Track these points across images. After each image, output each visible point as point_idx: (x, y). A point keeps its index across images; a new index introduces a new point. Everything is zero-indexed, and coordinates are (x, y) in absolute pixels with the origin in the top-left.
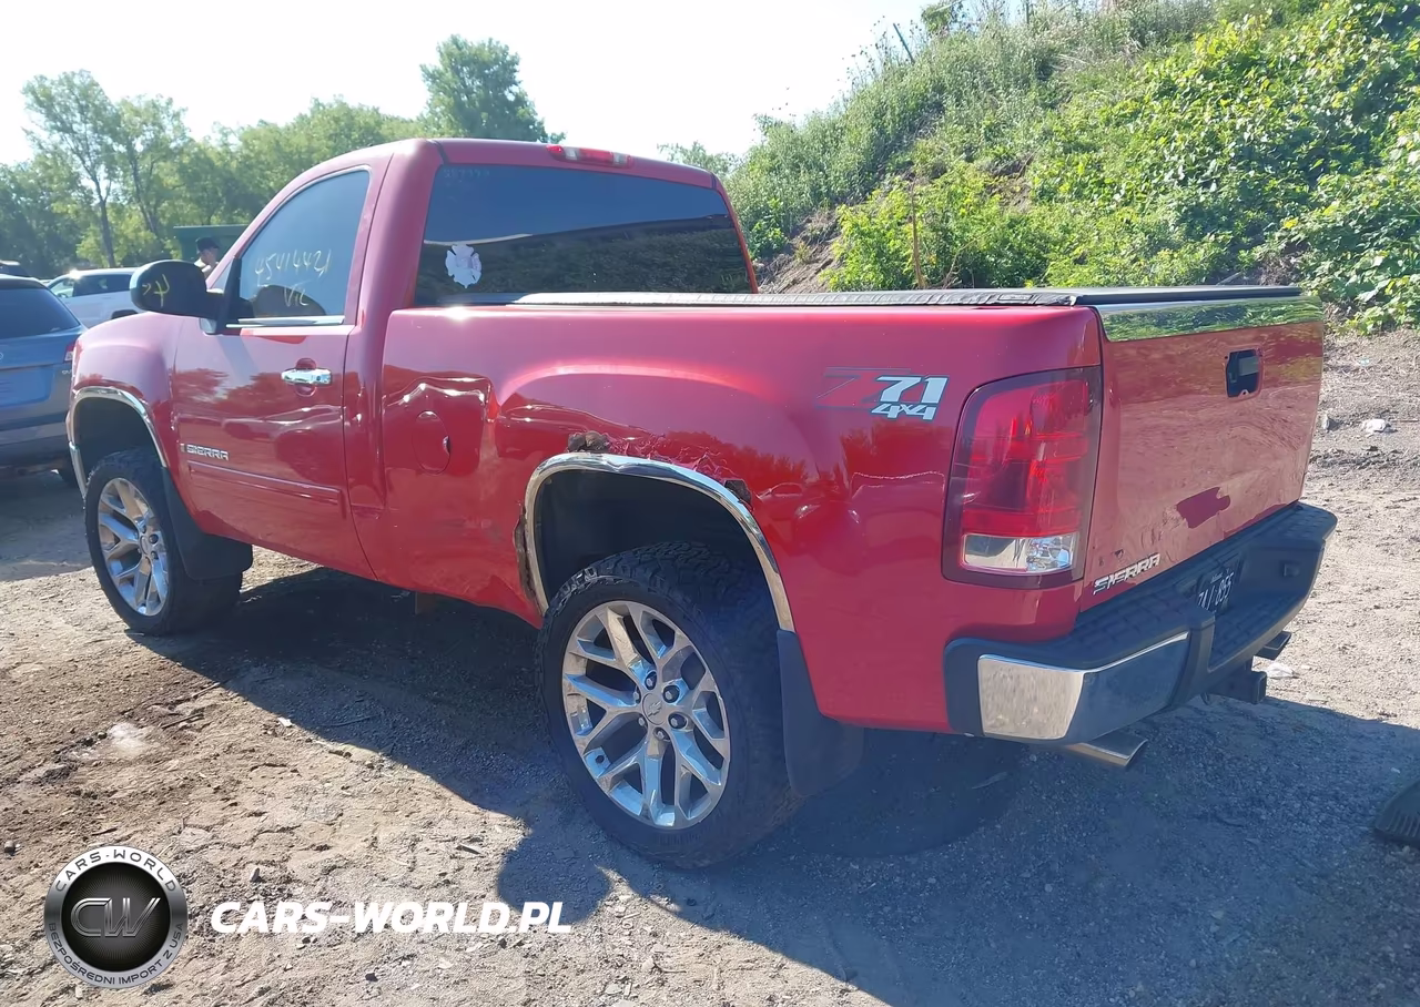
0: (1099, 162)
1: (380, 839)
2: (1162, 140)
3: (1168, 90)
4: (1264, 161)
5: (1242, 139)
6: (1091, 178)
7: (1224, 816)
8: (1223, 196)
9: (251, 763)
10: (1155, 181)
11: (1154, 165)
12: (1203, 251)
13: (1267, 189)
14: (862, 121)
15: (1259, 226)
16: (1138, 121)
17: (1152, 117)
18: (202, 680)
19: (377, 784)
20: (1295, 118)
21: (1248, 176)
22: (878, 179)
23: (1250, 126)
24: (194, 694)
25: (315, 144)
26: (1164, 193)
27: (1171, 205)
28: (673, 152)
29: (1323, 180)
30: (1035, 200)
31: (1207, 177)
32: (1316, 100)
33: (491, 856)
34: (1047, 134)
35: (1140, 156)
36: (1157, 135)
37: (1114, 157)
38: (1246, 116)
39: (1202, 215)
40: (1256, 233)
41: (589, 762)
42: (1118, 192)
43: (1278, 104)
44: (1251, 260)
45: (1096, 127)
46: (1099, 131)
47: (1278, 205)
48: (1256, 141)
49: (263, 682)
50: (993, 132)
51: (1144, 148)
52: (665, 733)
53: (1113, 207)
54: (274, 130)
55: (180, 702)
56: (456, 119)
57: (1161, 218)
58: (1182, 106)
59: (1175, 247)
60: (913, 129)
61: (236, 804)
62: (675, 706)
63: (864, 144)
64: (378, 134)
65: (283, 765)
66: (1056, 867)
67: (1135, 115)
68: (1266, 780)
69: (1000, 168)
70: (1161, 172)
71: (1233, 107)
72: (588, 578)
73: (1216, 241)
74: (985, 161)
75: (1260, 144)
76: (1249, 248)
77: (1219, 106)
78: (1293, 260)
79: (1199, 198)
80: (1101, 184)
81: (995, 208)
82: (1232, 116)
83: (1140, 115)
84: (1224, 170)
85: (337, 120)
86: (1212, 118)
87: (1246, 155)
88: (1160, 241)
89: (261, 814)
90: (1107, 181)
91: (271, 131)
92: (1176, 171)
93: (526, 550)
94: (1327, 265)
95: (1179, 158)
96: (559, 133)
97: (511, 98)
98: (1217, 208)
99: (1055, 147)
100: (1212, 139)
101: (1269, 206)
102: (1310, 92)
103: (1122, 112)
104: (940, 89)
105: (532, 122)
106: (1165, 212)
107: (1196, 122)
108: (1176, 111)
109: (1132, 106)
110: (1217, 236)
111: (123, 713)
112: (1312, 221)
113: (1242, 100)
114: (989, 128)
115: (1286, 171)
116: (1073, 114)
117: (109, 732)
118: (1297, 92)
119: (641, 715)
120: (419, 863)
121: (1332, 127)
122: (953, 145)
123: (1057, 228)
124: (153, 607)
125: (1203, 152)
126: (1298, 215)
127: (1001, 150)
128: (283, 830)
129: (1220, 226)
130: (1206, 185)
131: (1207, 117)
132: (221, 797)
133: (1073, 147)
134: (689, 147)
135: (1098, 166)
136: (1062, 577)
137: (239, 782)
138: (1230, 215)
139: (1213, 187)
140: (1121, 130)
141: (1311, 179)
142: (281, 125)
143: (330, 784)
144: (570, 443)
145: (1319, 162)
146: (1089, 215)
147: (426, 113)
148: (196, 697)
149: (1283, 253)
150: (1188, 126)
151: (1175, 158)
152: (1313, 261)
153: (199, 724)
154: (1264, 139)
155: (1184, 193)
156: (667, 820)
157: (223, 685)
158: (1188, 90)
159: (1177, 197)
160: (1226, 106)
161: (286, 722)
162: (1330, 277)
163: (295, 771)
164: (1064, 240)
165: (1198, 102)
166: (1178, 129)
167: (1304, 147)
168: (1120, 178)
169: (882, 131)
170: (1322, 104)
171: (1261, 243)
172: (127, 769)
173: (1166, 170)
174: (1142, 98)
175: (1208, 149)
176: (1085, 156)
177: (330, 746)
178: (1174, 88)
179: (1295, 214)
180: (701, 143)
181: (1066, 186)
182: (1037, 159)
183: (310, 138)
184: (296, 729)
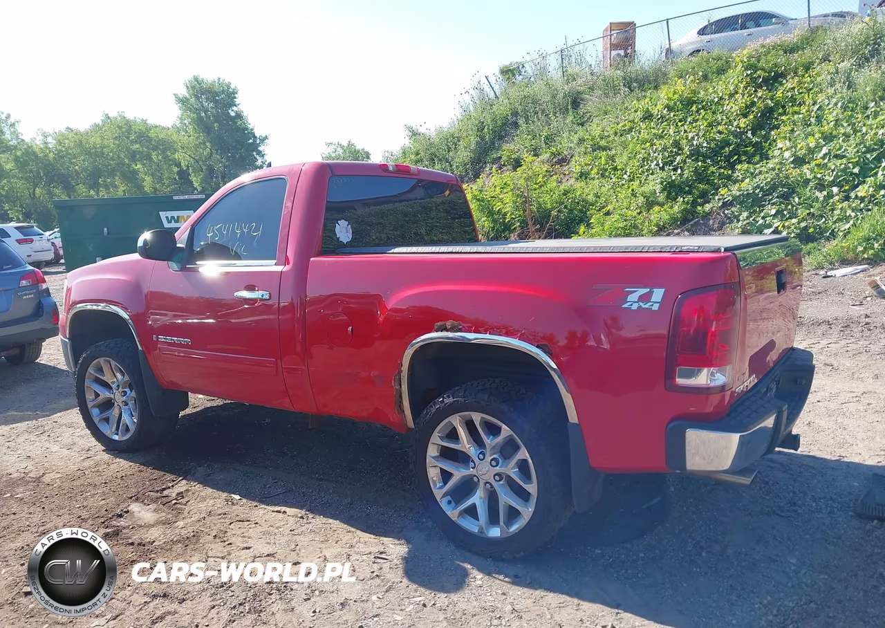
0: (613, 156)
1: (327, 556)
2: (648, 144)
3: (648, 116)
4: (705, 157)
5: (693, 145)
6: (609, 166)
7: (779, 512)
8: (685, 176)
9: (228, 521)
10: (646, 167)
11: (644, 158)
12: (677, 207)
13: (709, 172)
14: (470, 133)
15: (707, 193)
16: (633, 133)
17: (640, 131)
18: (169, 477)
19: (310, 526)
20: (720, 133)
21: (698, 165)
22: (481, 167)
23: (696, 137)
24: (171, 485)
25: (106, 142)
26: (652, 174)
27: (657, 181)
28: (335, 147)
29: (739, 167)
30: (577, 179)
31: (675, 166)
32: (730, 123)
33: (395, 561)
34: (581, 141)
35: (636, 153)
36: (644, 142)
37: (621, 154)
38: (694, 132)
39: (674, 186)
40: (705, 197)
41: (443, 504)
42: (626, 174)
43: (710, 125)
44: (704, 212)
45: (609, 136)
46: (611, 139)
47: (716, 181)
48: (700, 146)
49: (209, 475)
50: (549, 140)
51: (638, 148)
52: (491, 484)
53: (623, 182)
54: (77, 133)
55: (164, 489)
56: (198, 127)
57: (652, 188)
58: (657, 126)
59: (662, 205)
60: (501, 138)
61: (231, 544)
62: (498, 469)
63: (473, 146)
64: (148, 136)
65: (248, 521)
66: (703, 544)
67: (630, 130)
68: (794, 493)
69: (554, 160)
70: (649, 162)
71: (686, 127)
72: (446, 401)
73: (683, 201)
74: (545, 156)
75: (702, 147)
76: (702, 205)
77: (677, 126)
78: (726, 212)
79: (671, 177)
80: (615, 169)
81: (555, 184)
82: (685, 131)
83: (634, 130)
84: (684, 162)
85: (120, 128)
86: (674, 132)
87: (696, 154)
88: (652, 201)
89: (249, 548)
90: (618, 168)
91: (76, 134)
92: (658, 162)
93: (401, 387)
94: (745, 214)
95: (659, 154)
96: (264, 136)
97: (233, 114)
98: (683, 182)
99: (587, 148)
100: (677, 144)
101: (711, 181)
102: (727, 118)
103: (623, 128)
104: (515, 114)
105: (247, 129)
106: (654, 185)
107: (666, 135)
108: (654, 128)
109: (629, 125)
110: (684, 198)
111: (131, 498)
112: (735, 190)
113: (690, 122)
114: (547, 138)
115: (718, 163)
116: (595, 129)
117: (129, 509)
118: (720, 118)
119: (475, 476)
120: (356, 567)
121: (741, 138)
122: (526, 147)
123: (592, 195)
124: (123, 435)
125: (672, 152)
126: (727, 187)
127: (555, 150)
128: (268, 555)
129: (685, 193)
130: (675, 170)
131: (671, 132)
132: (220, 541)
133: (597, 148)
134: (345, 144)
135: (612, 158)
136: (723, 388)
137: (226, 532)
138: (690, 186)
139: (679, 171)
140: (623, 139)
141: (732, 167)
142: (82, 129)
143: (282, 529)
144: (436, 327)
145: (736, 157)
146: (610, 187)
147: (178, 123)
148: (173, 486)
149: (720, 208)
150: (661, 137)
151: (656, 155)
152: (737, 212)
153: (183, 501)
154: (705, 145)
155: (664, 174)
156: (495, 532)
157: (185, 478)
158: (659, 116)
159: (660, 176)
160: (681, 126)
161: (237, 497)
162: (748, 221)
163: (257, 523)
164: (596, 202)
165: (665, 123)
166: (656, 138)
167: (727, 149)
168: (625, 165)
169: (482, 138)
170: (734, 125)
171: (709, 202)
172: (153, 529)
173: (652, 162)
174: (634, 120)
175: (674, 150)
176: (604, 153)
177: (269, 508)
178: (651, 115)
179: (725, 186)
180: (353, 142)
181: (595, 170)
182: (576, 155)
183: (102, 139)
184: (244, 500)
